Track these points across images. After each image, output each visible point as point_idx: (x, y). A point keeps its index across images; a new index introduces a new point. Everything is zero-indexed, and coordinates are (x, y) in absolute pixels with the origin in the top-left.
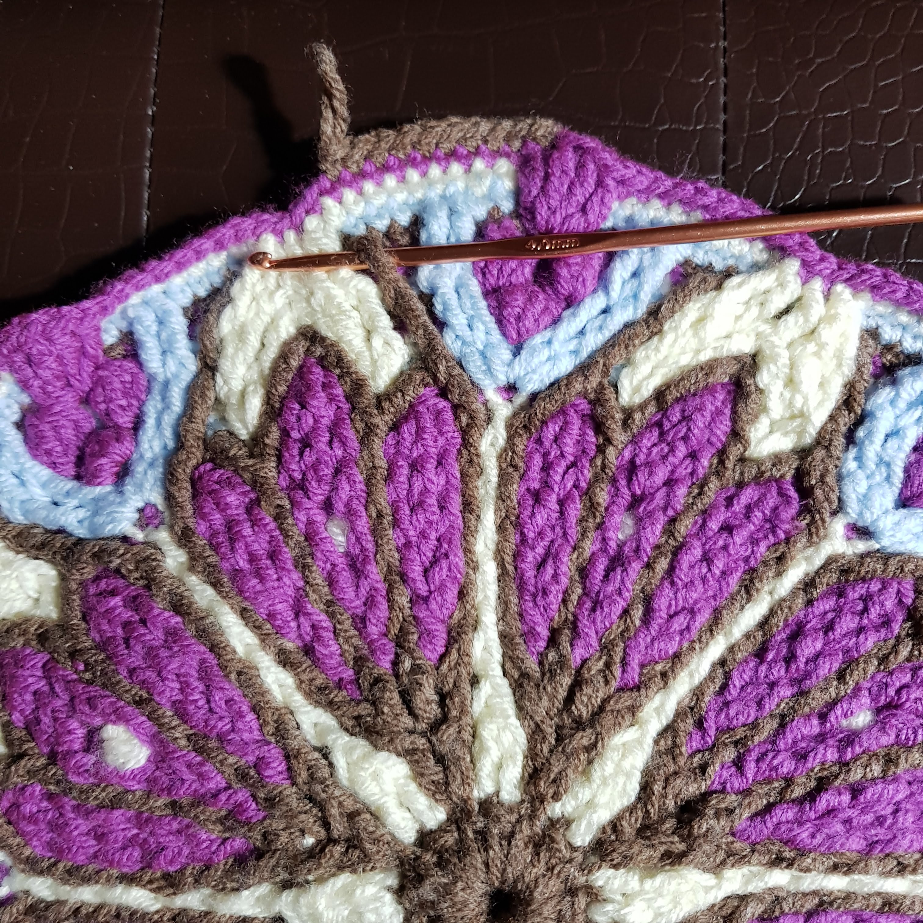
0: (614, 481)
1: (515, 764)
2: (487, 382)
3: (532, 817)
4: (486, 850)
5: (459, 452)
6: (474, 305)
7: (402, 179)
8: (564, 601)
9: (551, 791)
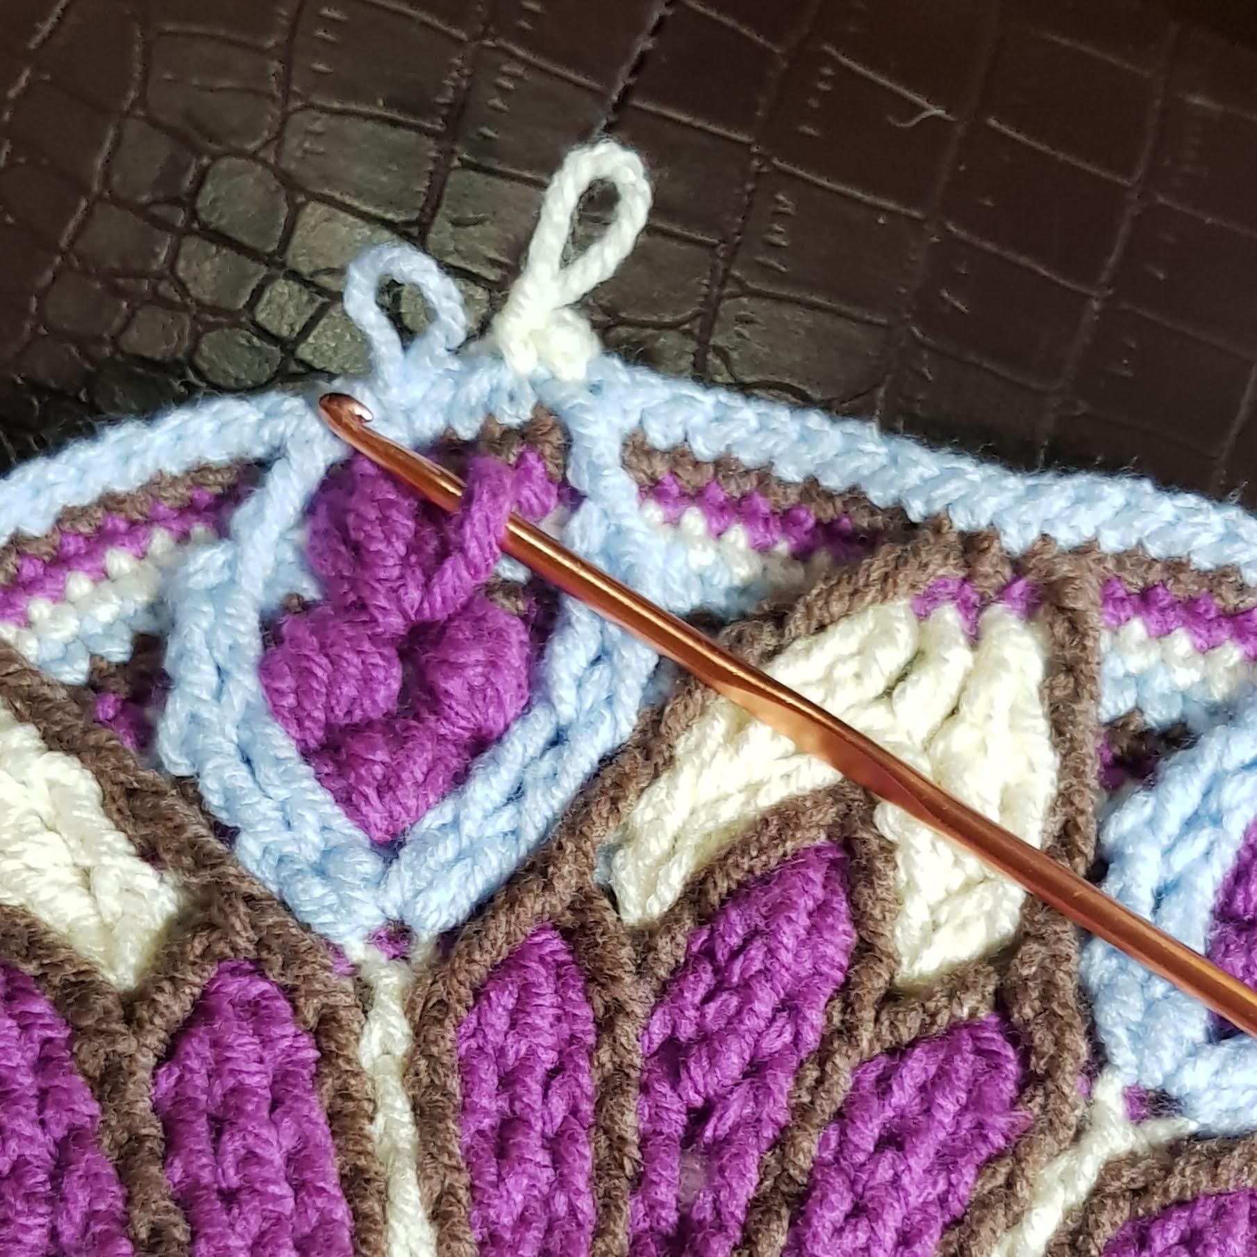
0: (646, 1087)
2: (343, 928)
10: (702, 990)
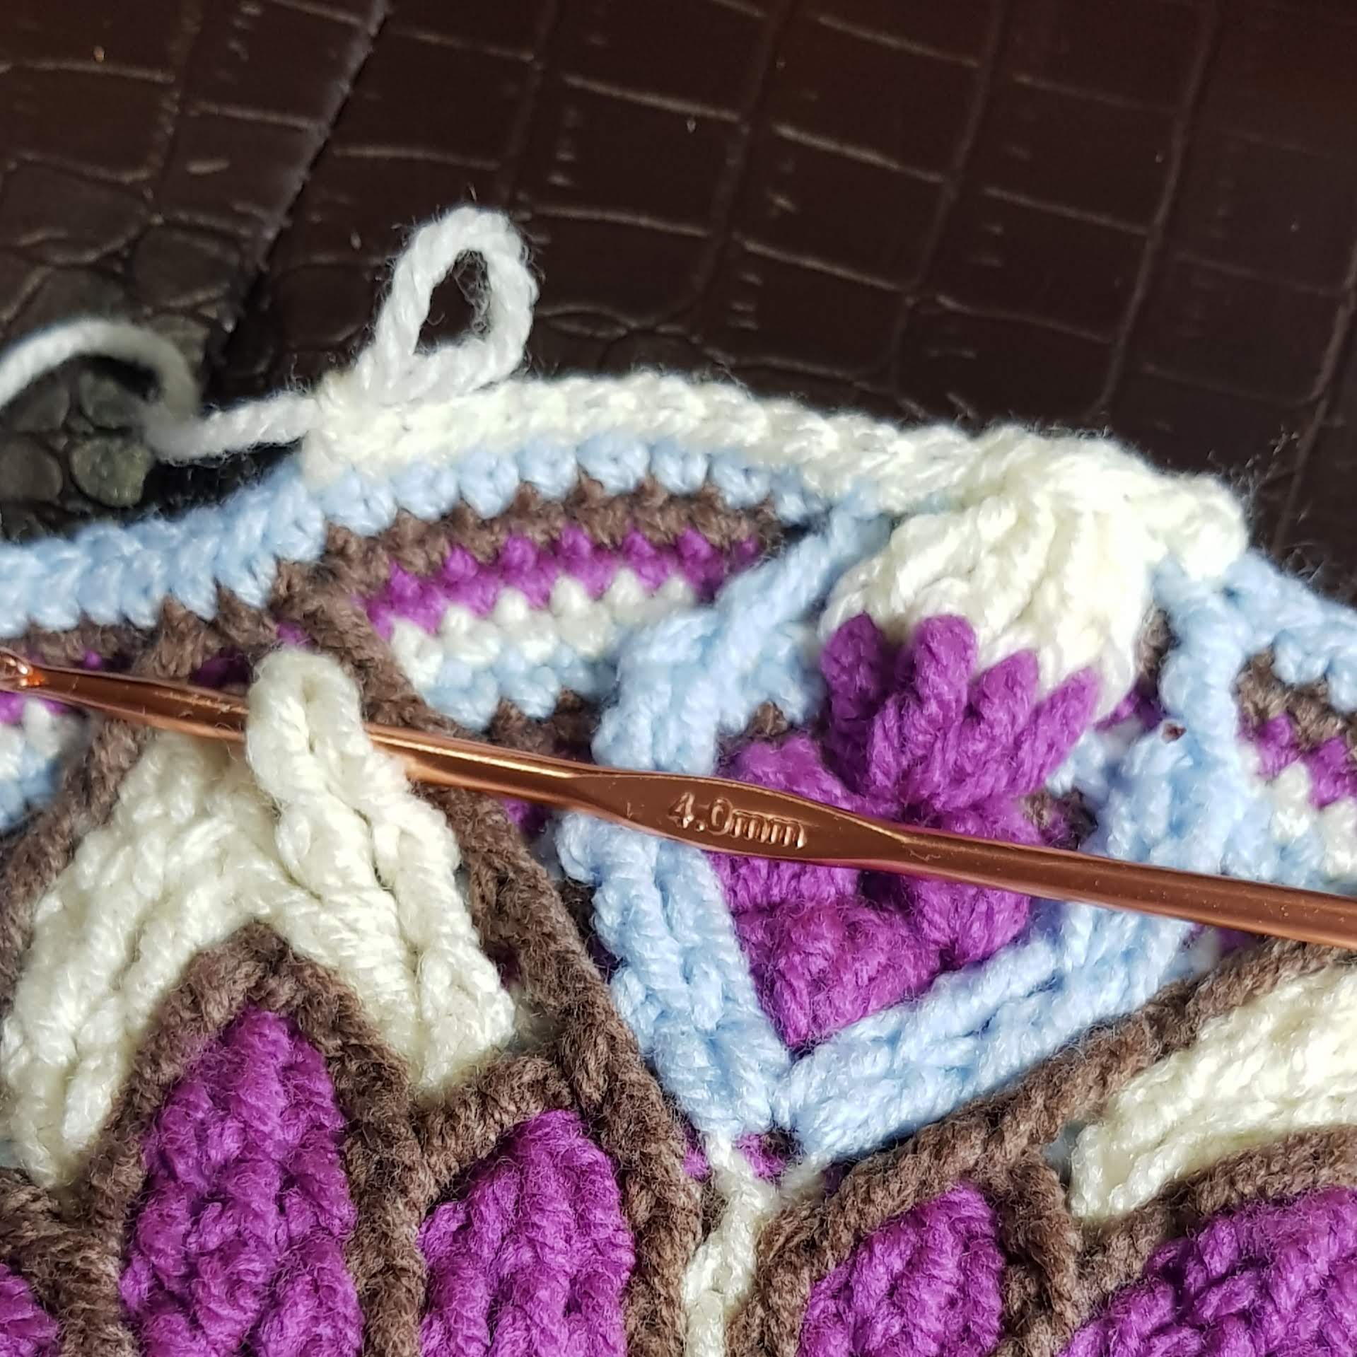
2: (716, 1113)
6: (701, 925)
7: (543, 601)
10: (1154, 1320)
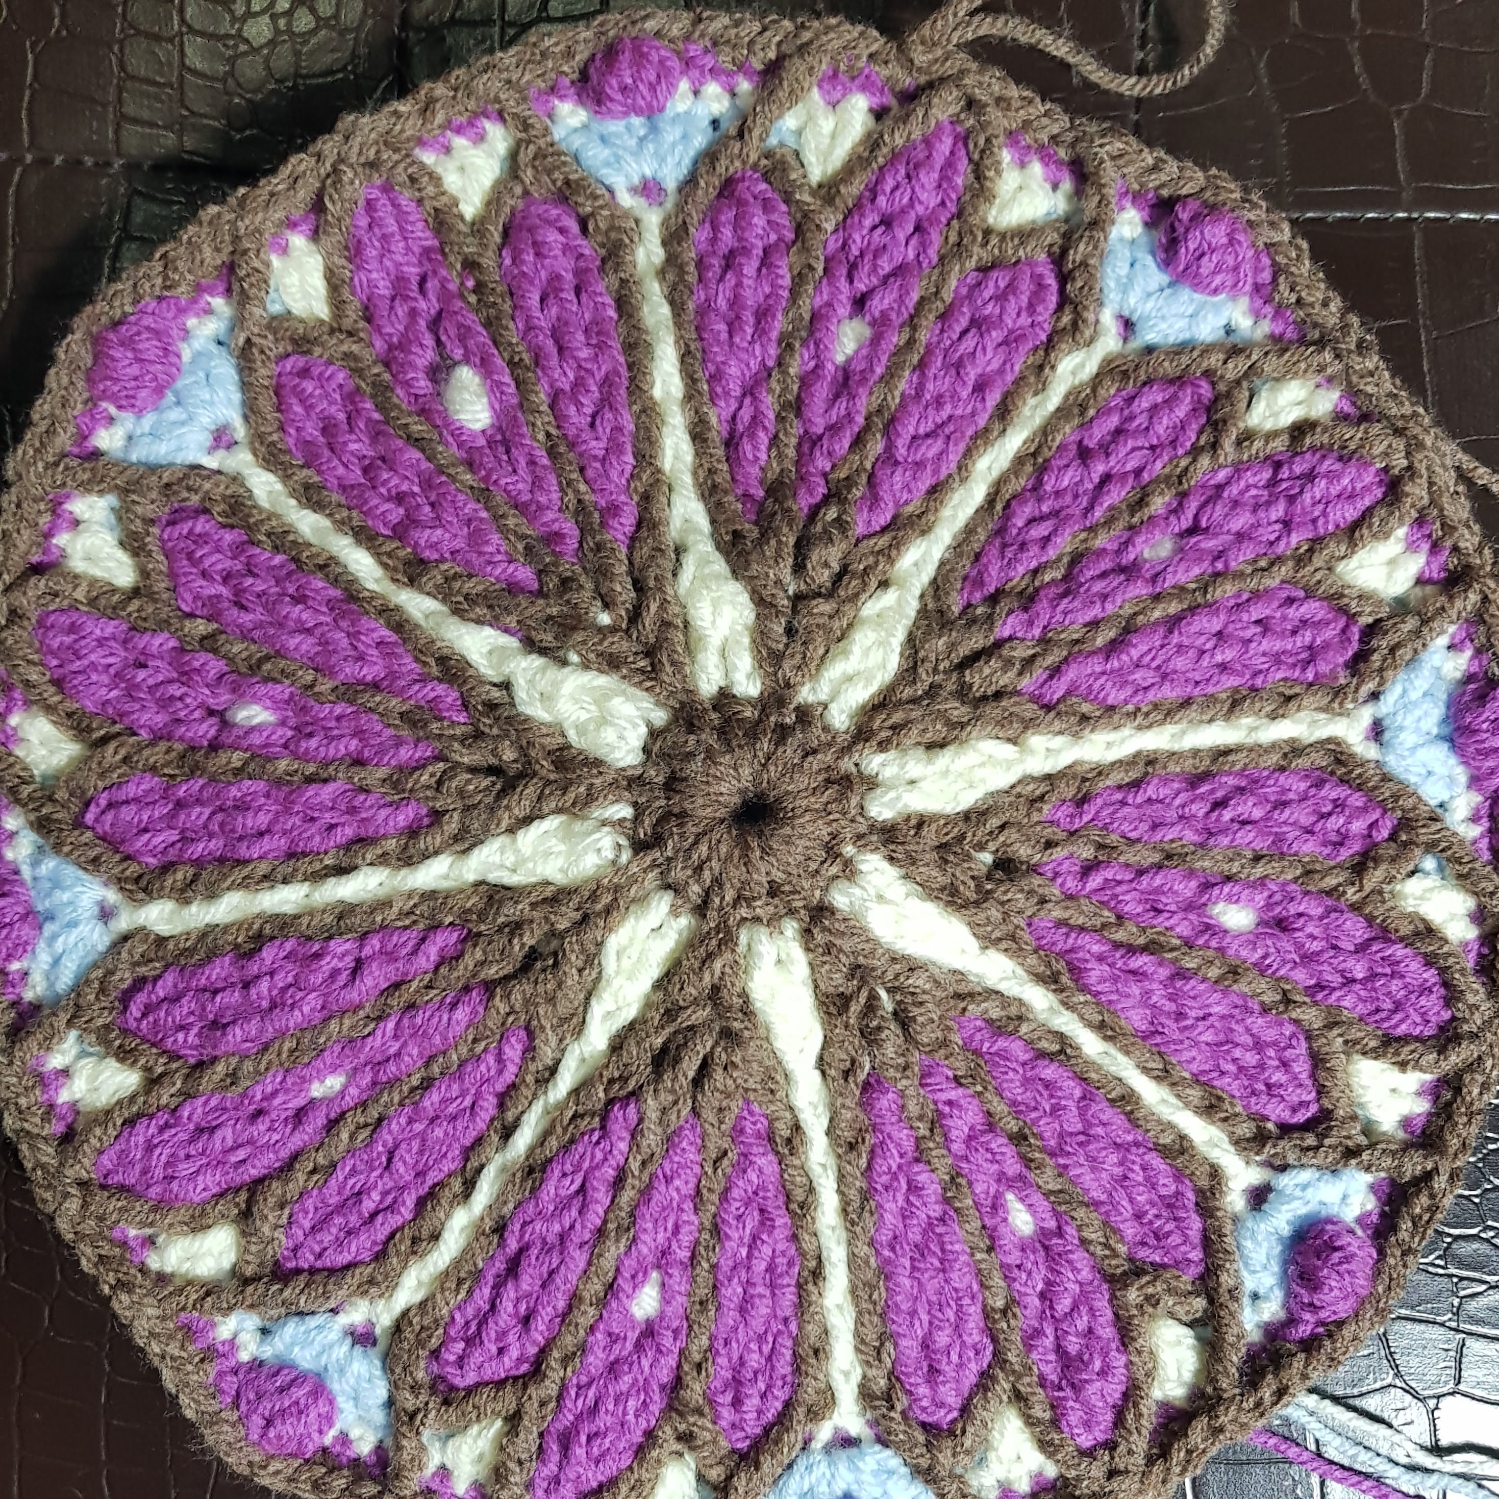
0: (1183, 496)
1: (865, 687)
3: (847, 750)
4: (777, 745)
5: (1036, 348)
8: (1035, 572)
9: (884, 734)
